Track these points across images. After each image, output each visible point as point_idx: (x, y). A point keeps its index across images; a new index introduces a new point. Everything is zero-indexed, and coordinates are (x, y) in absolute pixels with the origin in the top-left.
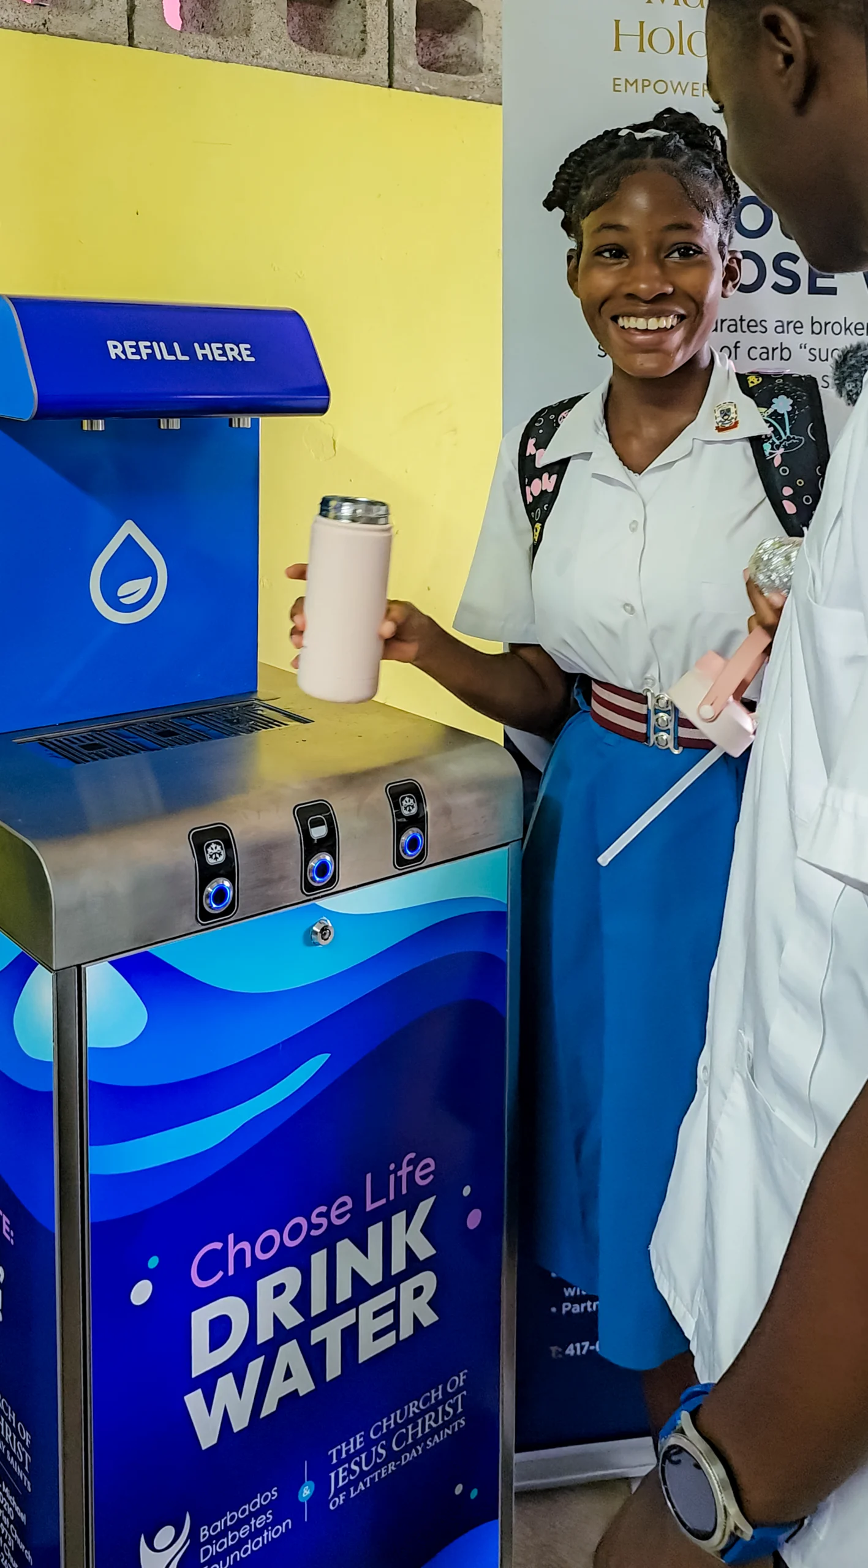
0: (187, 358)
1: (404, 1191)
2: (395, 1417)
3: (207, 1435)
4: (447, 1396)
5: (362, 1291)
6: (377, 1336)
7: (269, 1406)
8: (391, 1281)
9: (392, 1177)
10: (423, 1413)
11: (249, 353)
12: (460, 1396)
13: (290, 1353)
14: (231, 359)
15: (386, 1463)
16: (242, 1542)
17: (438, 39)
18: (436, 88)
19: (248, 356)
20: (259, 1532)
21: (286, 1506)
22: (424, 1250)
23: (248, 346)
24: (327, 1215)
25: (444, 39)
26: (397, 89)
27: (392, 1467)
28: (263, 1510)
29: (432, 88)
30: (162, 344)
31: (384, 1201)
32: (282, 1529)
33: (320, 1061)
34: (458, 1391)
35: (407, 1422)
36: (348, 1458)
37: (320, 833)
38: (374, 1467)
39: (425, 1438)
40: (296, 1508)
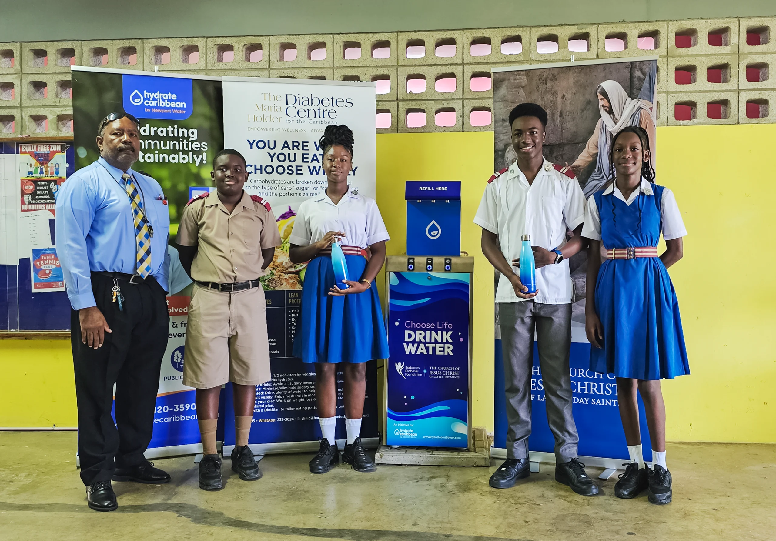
1: (446, 328)
2: (442, 368)
3: (407, 352)
4: (455, 371)
5: (436, 342)
6: (440, 351)
7: (418, 353)
8: (443, 343)
9: (443, 324)
10: (449, 371)
13: (422, 345)
15: (441, 375)
16: (413, 373)
19: (446, 189)
20: (416, 373)
21: (421, 371)
22: (450, 341)
24: (430, 325)
27: (442, 377)
28: (416, 370)
31: (441, 328)
32: (420, 375)
33: (428, 299)
34: (458, 371)
35: (446, 370)
36: (434, 370)
37: (430, 262)
38: (439, 375)
39: (450, 376)
40: (423, 373)
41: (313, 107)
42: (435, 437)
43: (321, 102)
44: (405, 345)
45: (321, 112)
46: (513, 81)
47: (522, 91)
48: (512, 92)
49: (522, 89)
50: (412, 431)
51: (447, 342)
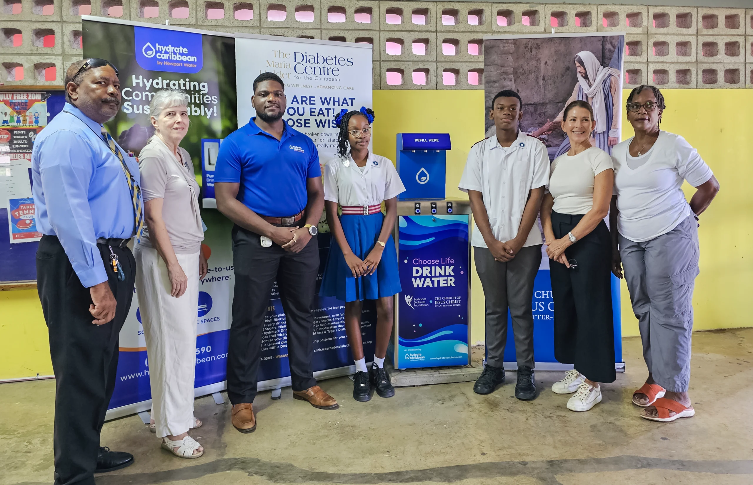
0: (427, 141)
1: (448, 263)
2: (446, 298)
3: (415, 286)
4: (456, 299)
5: (440, 276)
6: (443, 284)
7: (425, 286)
8: (446, 276)
9: (446, 260)
10: (452, 300)
11: (439, 140)
13: (428, 279)
14: (435, 141)
15: (445, 304)
16: (420, 304)
20: (423, 304)
21: (427, 302)
22: (452, 274)
24: (435, 262)
27: (446, 306)
28: (423, 301)
30: (423, 139)
31: (444, 263)
32: (427, 305)
33: (433, 238)
34: (459, 299)
35: (449, 300)
36: (438, 300)
37: (434, 206)
38: (443, 304)
39: (452, 304)
40: (429, 303)
41: (318, 65)
42: (440, 358)
43: (325, 60)
44: (413, 280)
45: (326, 70)
46: (502, 48)
47: (510, 57)
48: (501, 57)
49: (510, 55)
50: (421, 355)
51: (450, 275)
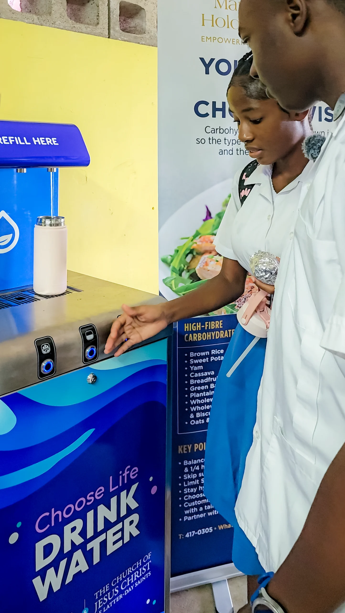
0: (30, 144)
1: (126, 482)
2: (122, 576)
3: (42, 595)
4: (143, 564)
5: (108, 525)
6: (114, 543)
7: (69, 579)
8: (120, 519)
9: (121, 477)
10: (133, 572)
11: (56, 141)
12: (148, 563)
13: (78, 555)
14: (48, 144)
15: (118, 595)
17: (127, 20)
18: (127, 39)
19: (55, 143)
22: (134, 505)
23: (56, 139)
24: (93, 496)
25: (129, 20)
26: (112, 39)
27: (121, 596)
29: (126, 39)
30: (19, 138)
31: (117, 487)
33: (88, 434)
35: (127, 577)
36: (103, 595)
37: (90, 337)
38: (114, 598)
39: (134, 583)
44: (37, 581)
